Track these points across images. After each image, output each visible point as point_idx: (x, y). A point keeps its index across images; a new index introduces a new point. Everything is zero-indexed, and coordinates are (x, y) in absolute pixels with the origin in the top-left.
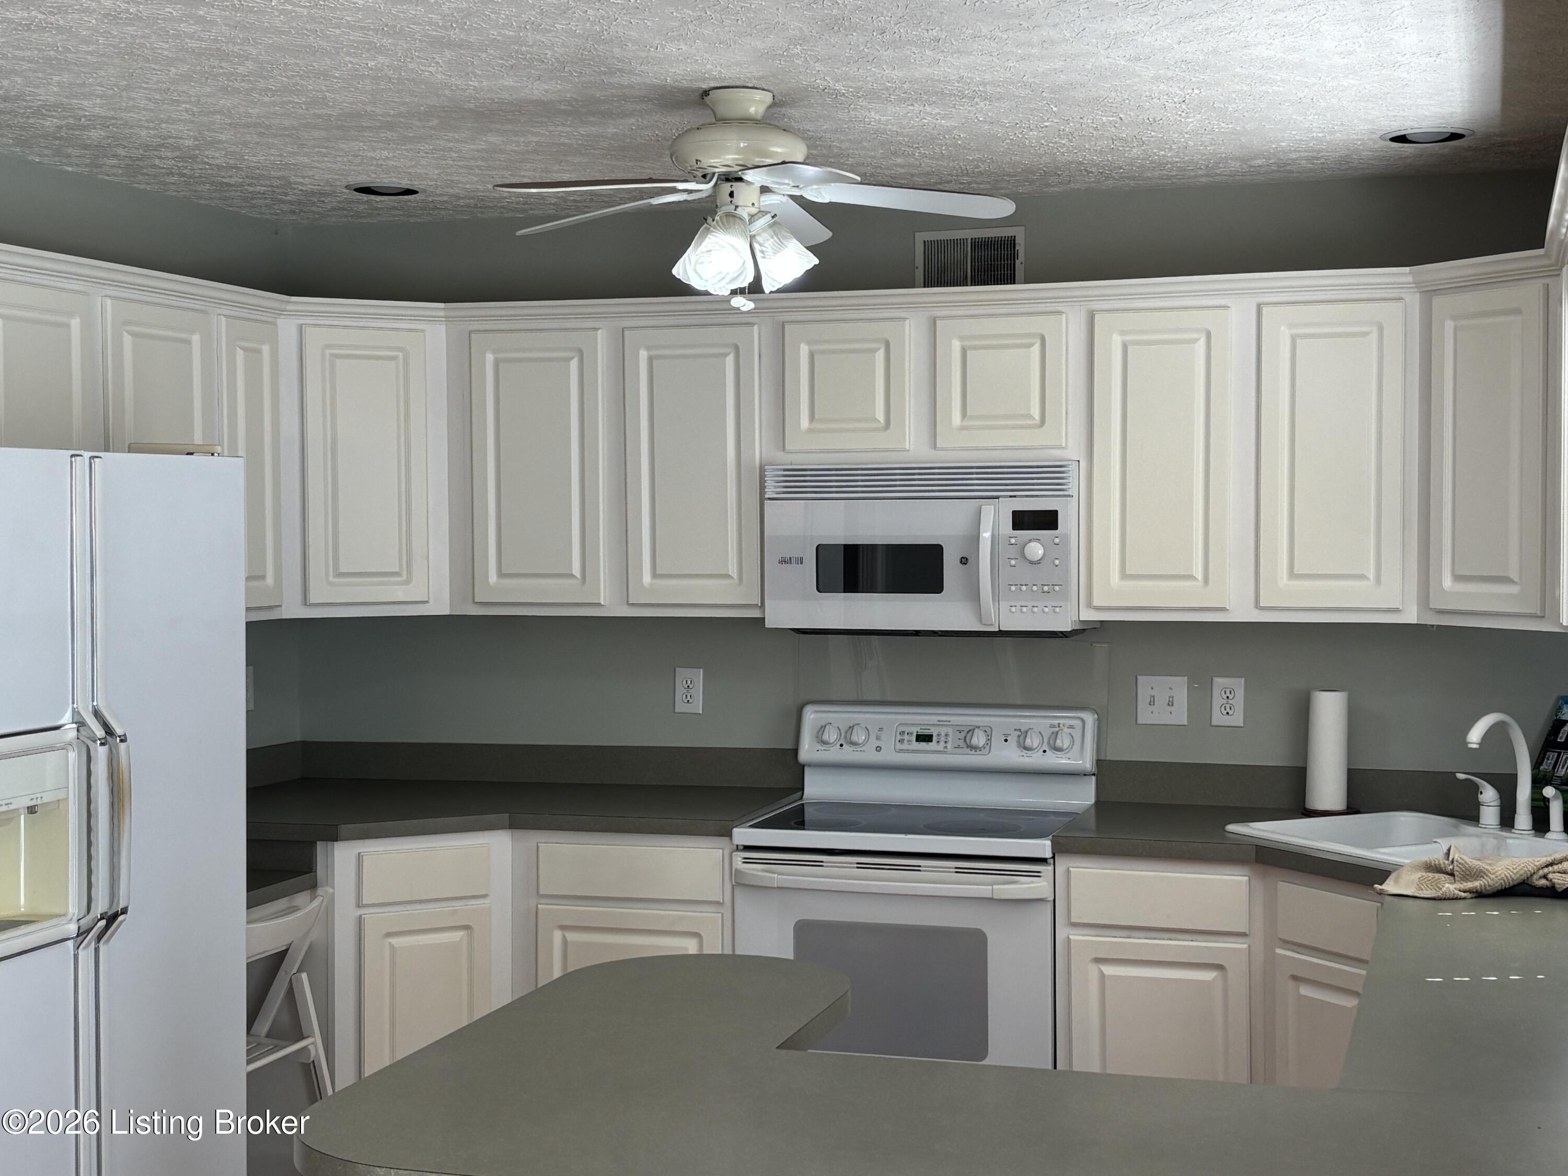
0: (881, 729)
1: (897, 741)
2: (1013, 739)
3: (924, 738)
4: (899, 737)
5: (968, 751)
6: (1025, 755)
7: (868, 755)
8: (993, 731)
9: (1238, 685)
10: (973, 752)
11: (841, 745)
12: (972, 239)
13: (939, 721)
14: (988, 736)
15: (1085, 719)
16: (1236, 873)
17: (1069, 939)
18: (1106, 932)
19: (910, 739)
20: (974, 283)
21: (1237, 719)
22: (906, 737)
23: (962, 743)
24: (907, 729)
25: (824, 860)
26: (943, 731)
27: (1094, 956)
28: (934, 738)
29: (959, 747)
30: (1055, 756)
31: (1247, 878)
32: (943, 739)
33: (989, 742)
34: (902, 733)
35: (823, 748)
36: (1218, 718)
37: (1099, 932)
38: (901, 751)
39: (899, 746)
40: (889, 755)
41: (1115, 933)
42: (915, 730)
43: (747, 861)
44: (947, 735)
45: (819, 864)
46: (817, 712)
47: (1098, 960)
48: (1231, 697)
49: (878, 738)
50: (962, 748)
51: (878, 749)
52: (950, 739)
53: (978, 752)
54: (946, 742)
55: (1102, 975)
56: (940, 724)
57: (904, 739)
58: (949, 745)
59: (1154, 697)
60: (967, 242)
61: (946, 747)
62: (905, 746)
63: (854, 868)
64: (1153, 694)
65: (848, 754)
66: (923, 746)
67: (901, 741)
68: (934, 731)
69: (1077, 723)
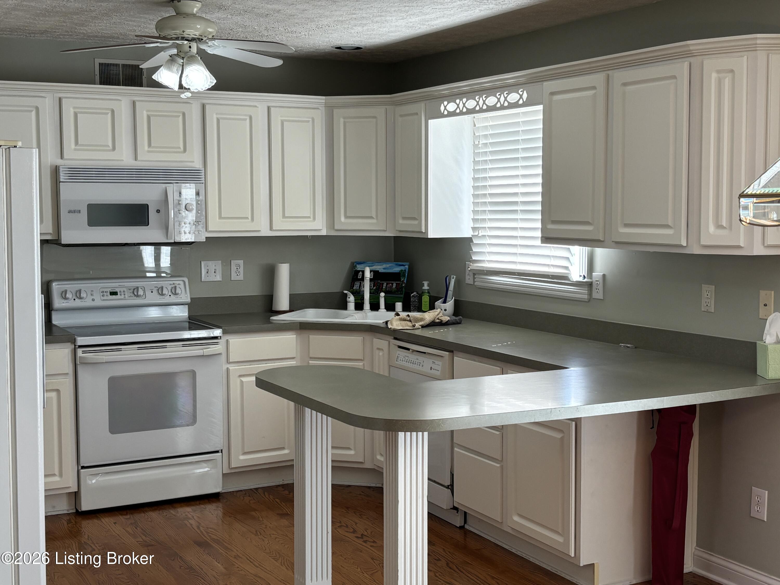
0: (92, 291)
1: (101, 296)
2: (155, 292)
3: (114, 293)
4: (102, 294)
5: (136, 298)
6: (162, 298)
7: (88, 303)
8: (145, 289)
9: (241, 262)
10: (138, 298)
11: (74, 299)
12: (122, 64)
13: (119, 285)
14: (143, 290)
15: (184, 280)
16: (290, 334)
17: (228, 368)
18: (241, 364)
19: (107, 294)
20: (124, 85)
21: (241, 277)
22: (105, 294)
23: (132, 295)
24: (105, 290)
25: (122, 348)
26: (122, 290)
27: (239, 375)
28: (119, 293)
29: (131, 296)
30: (175, 297)
31: (295, 336)
32: (122, 293)
33: (144, 293)
34: (103, 292)
35: (65, 302)
36: (234, 277)
37: (239, 364)
38: (104, 300)
39: (103, 298)
40: (98, 302)
41: (245, 364)
42: (109, 290)
43: (84, 352)
44: (124, 291)
45: (120, 350)
46: (58, 285)
47: (240, 376)
48: (238, 268)
49: (92, 295)
50: (132, 297)
51: (93, 300)
52: (126, 293)
53: (140, 298)
54: (124, 295)
55: (242, 382)
56: (120, 287)
57: (104, 295)
58: (126, 296)
59: (208, 270)
60: (120, 66)
61: (125, 297)
62: (105, 298)
63: (136, 350)
64: (208, 269)
65: (78, 303)
66: (114, 297)
67: (103, 296)
68: (117, 290)
69: (181, 283)
